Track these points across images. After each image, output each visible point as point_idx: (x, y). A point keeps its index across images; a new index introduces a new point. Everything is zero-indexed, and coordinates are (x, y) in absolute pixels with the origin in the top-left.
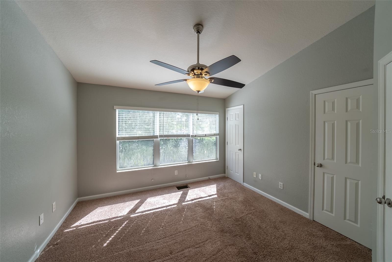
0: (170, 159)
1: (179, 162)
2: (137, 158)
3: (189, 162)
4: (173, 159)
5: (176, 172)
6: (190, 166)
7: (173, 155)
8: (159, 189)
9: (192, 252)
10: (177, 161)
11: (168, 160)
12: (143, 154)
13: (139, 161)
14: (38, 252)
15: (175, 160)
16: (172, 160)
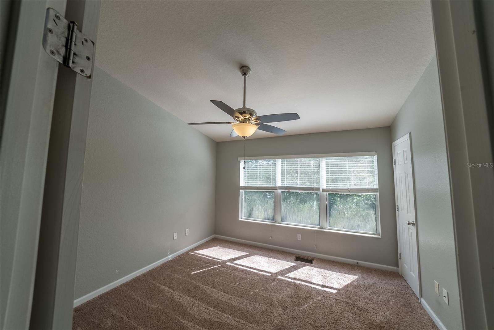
0: (293, 218)
1: (307, 224)
2: (258, 210)
3: (321, 228)
4: (298, 219)
5: (299, 236)
6: (320, 234)
7: (298, 214)
8: (274, 250)
9: (228, 320)
10: (303, 222)
11: (291, 219)
12: (264, 206)
13: (260, 213)
14: (170, 257)
15: (300, 220)
16: (296, 219)
